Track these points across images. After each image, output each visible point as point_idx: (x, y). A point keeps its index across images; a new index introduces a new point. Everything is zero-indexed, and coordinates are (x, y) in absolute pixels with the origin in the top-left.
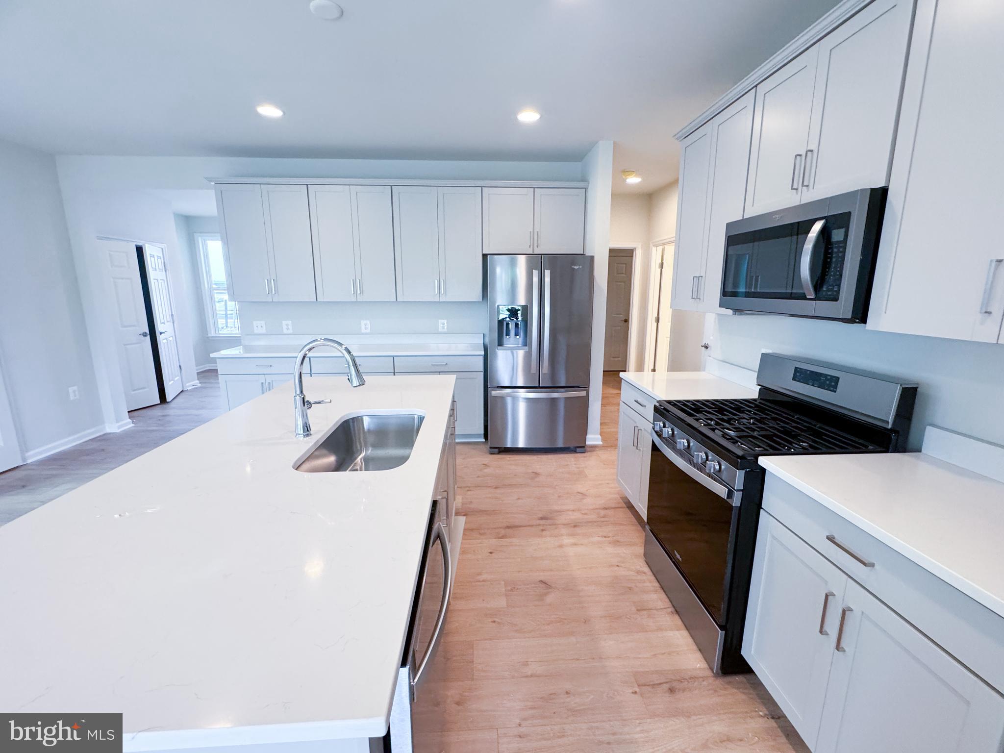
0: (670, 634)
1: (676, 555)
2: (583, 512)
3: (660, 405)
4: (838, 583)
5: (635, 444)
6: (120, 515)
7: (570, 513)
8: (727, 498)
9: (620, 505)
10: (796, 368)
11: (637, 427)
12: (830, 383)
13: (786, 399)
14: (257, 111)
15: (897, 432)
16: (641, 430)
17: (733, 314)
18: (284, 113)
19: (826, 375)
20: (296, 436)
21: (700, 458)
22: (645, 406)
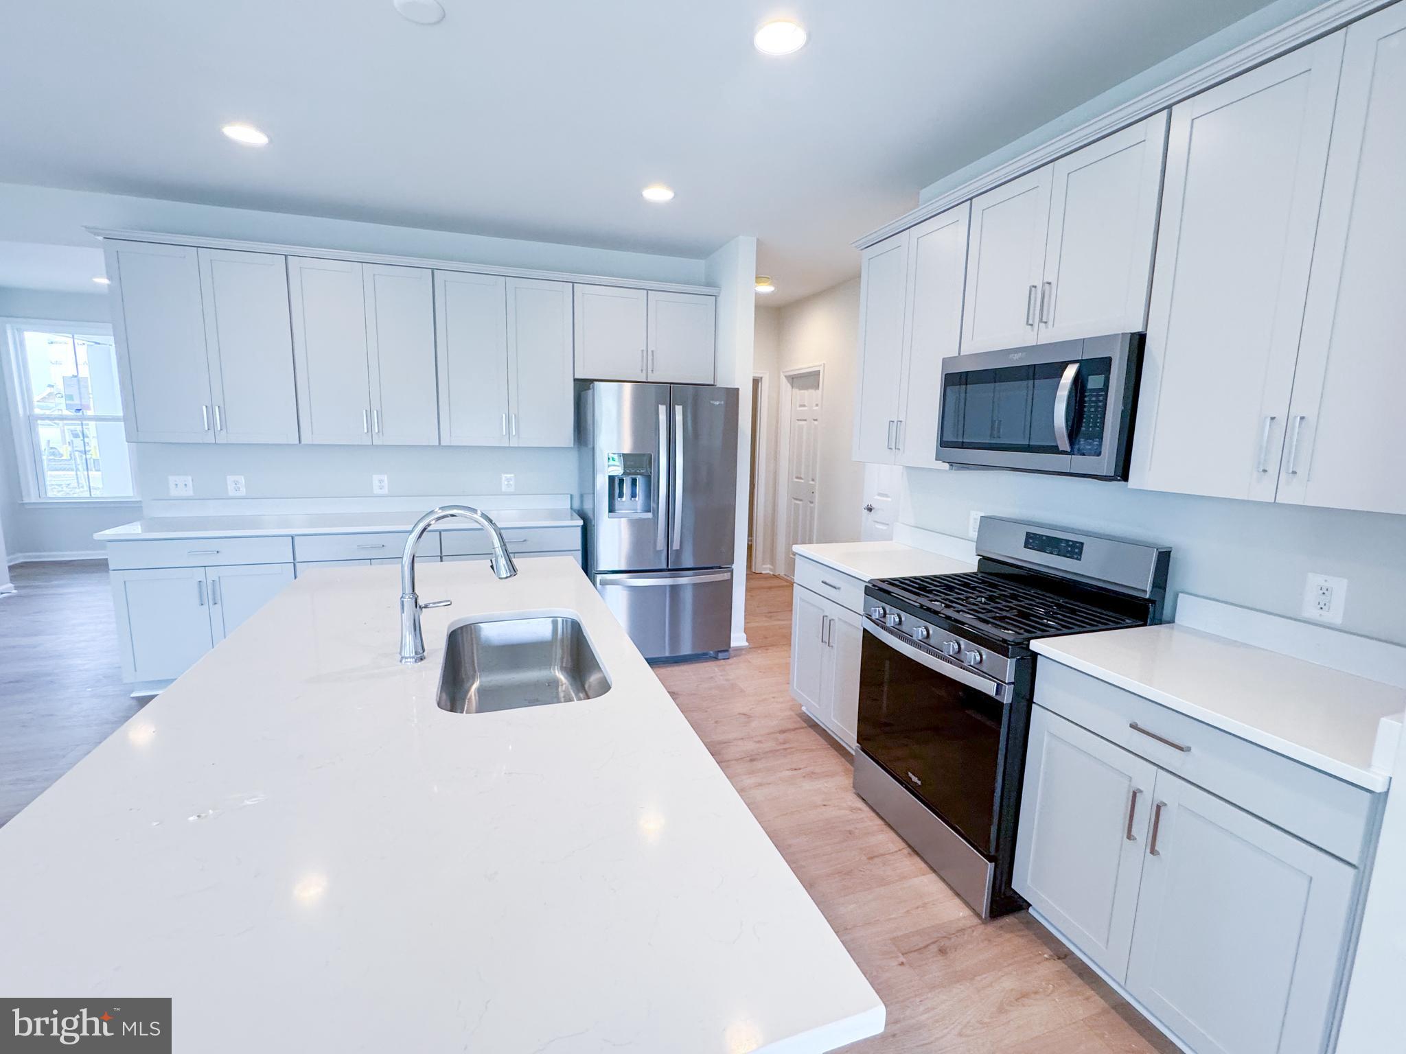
0: (916, 881)
1: (911, 779)
2: (757, 740)
3: (874, 585)
4: (1144, 776)
5: (826, 639)
6: (198, 816)
7: (740, 742)
8: (996, 694)
9: (797, 726)
10: (1027, 533)
11: (826, 616)
12: (1073, 550)
13: (1017, 571)
14: (223, 133)
15: (1153, 602)
16: (833, 620)
17: (950, 469)
18: (271, 141)
19: (1067, 541)
20: (401, 661)
21: (951, 649)
22: (839, 588)
